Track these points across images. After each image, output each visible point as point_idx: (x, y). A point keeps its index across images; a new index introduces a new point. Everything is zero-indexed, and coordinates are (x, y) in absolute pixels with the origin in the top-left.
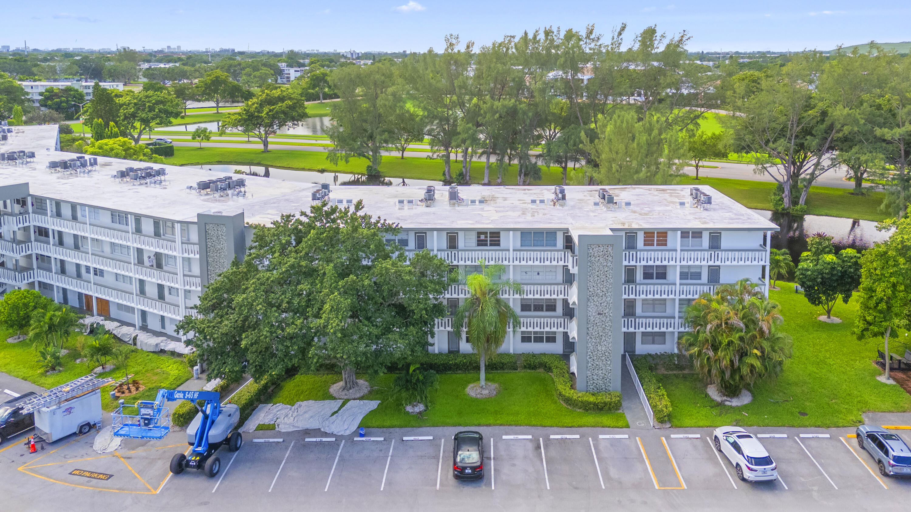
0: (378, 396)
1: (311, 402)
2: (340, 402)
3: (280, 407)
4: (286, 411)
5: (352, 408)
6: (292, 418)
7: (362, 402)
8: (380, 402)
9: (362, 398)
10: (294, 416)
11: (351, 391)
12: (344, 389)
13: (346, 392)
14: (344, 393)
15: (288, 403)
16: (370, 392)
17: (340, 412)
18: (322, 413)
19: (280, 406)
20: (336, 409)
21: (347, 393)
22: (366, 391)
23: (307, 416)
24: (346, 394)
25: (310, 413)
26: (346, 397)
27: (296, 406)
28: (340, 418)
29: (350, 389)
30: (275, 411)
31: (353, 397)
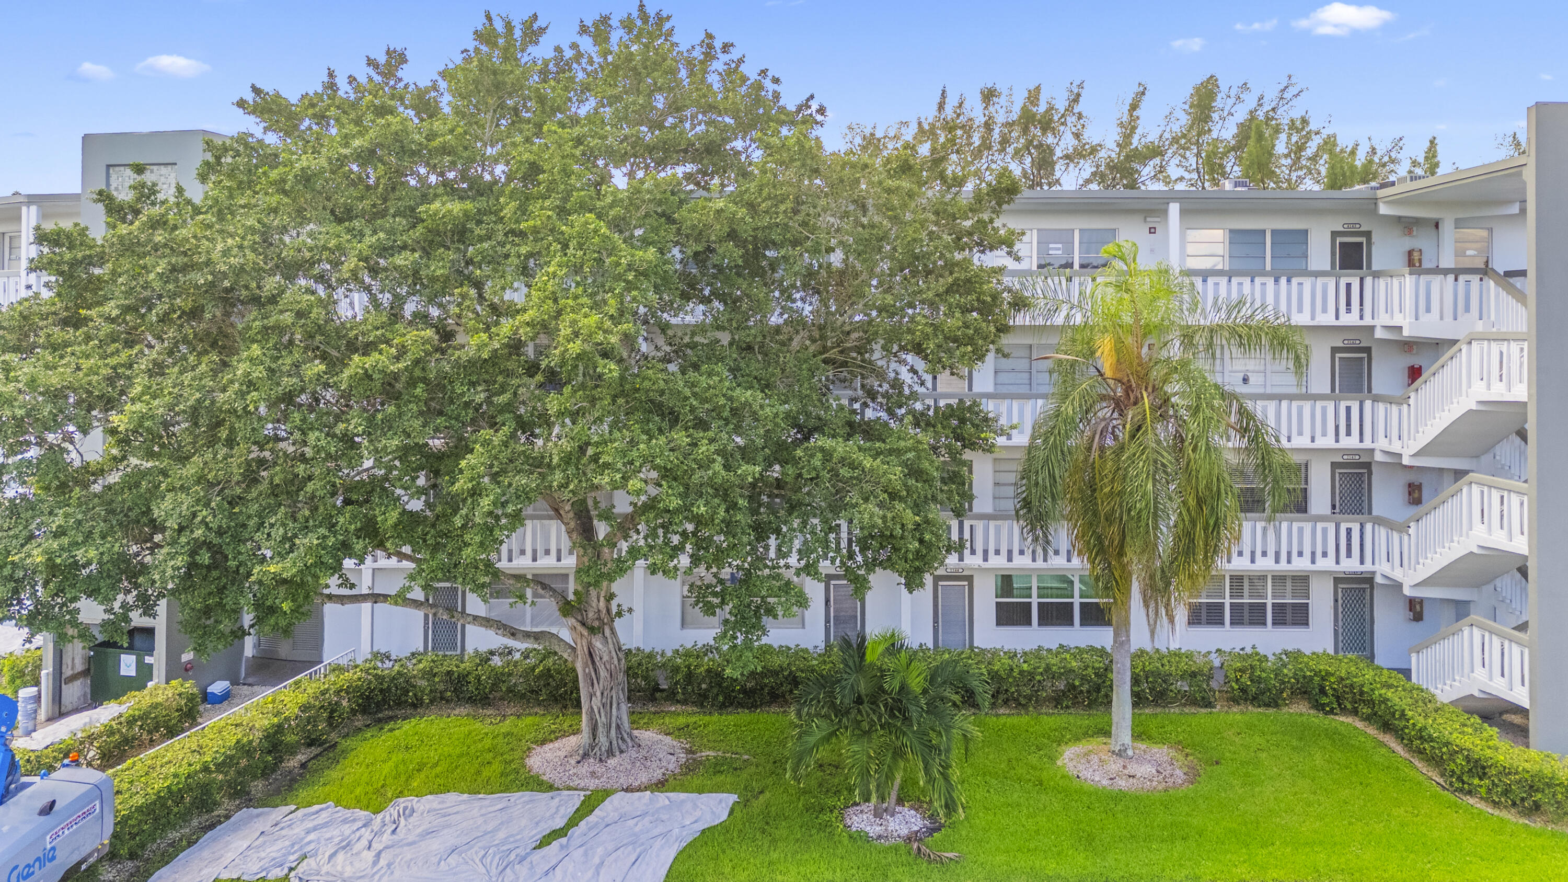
0: (720, 778)
1: (452, 797)
2: (577, 799)
3: (324, 815)
4: (347, 829)
5: (623, 817)
6: (369, 856)
7: (662, 799)
8: (733, 798)
9: (660, 785)
10: (377, 846)
11: (612, 762)
12: (585, 755)
13: (591, 764)
14: (584, 769)
15: (359, 803)
16: (690, 768)
17: (576, 832)
18: (501, 835)
19: (326, 812)
20: (559, 823)
21: (599, 769)
22: (672, 764)
23: (435, 845)
24: (593, 774)
25: (449, 838)
26: (592, 784)
27: (391, 812)
28: (578, 854)
29: (610, 753)
30: (298, 830)
31: (624, 781)
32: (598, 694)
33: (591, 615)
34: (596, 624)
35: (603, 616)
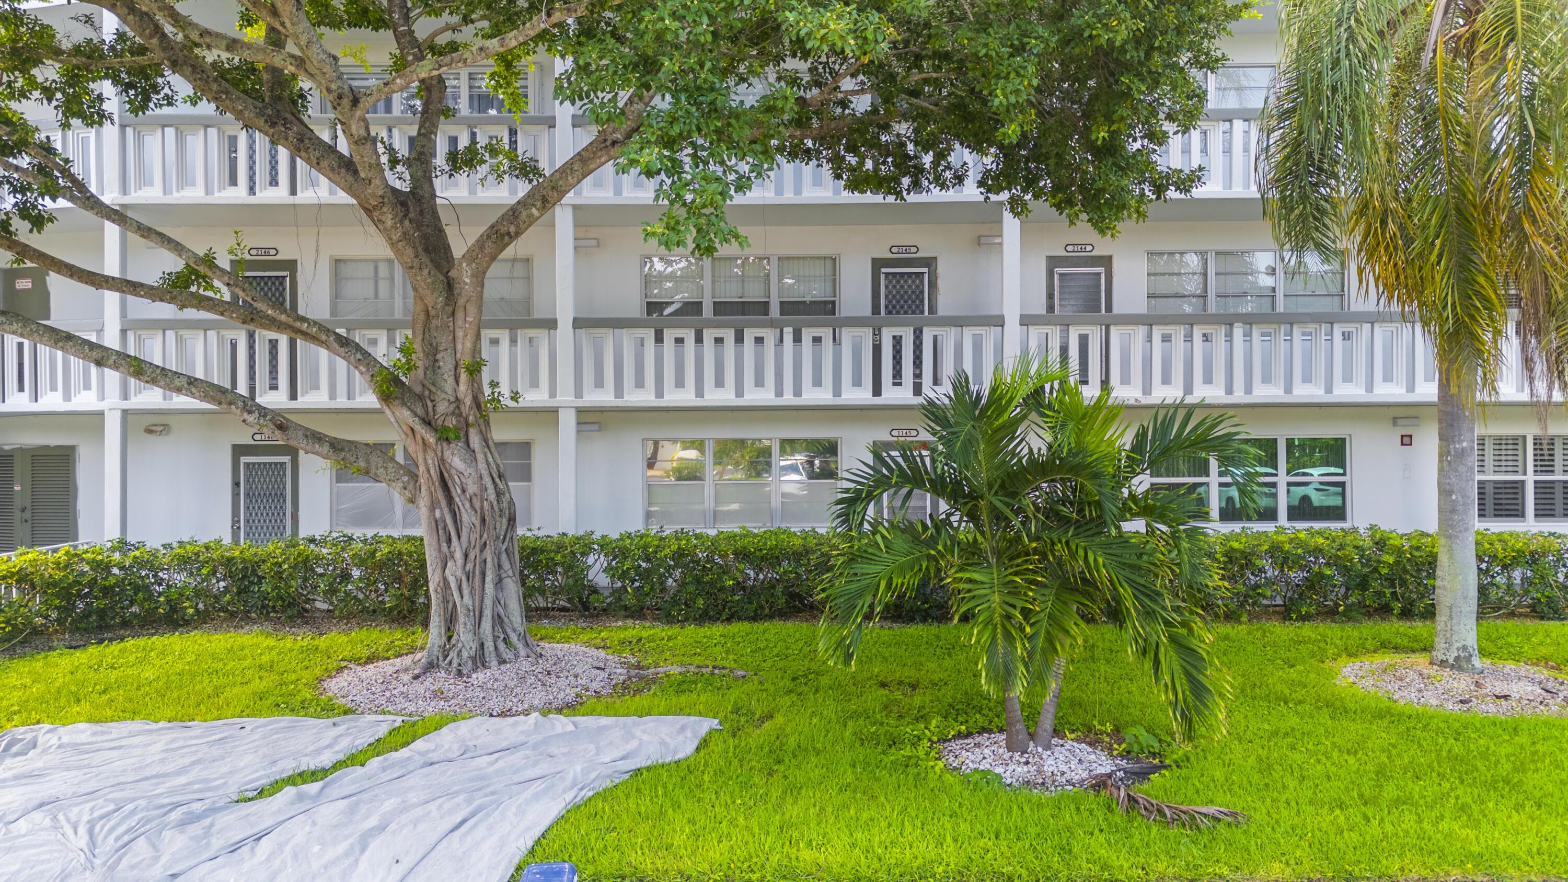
0: (687, 698)
2: (384, 726)
5: (470, 752)
7: (563, 723)
9: (569, 708)
14: (424, 686)
16: (632, 686)
17: (354, 773)
20: (326, 759)
22: (597, 682)
24: (438, 693)
26: (428, 706)
28: (332, 809)
29: (479, 662)
31: (495, 703)
32: (458, 555)
33: (442, 408)
34: (451, 422)
35: (465, 410)
